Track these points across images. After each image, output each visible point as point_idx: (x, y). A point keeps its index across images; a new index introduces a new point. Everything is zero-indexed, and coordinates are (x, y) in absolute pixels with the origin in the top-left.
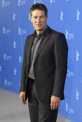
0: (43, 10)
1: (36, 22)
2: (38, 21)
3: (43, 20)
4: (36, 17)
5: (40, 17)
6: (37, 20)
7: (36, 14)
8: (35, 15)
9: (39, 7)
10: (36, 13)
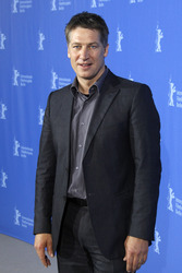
0: (97, 28)
1: (78, 58)
2: (82, 57)
3: (95, 53)
4: (78, 46)
5: (89, 46)
6: (81, 52)
7: (80, 38)
8: (77, 41)
9: (86, 23)
10: (79, 35)
